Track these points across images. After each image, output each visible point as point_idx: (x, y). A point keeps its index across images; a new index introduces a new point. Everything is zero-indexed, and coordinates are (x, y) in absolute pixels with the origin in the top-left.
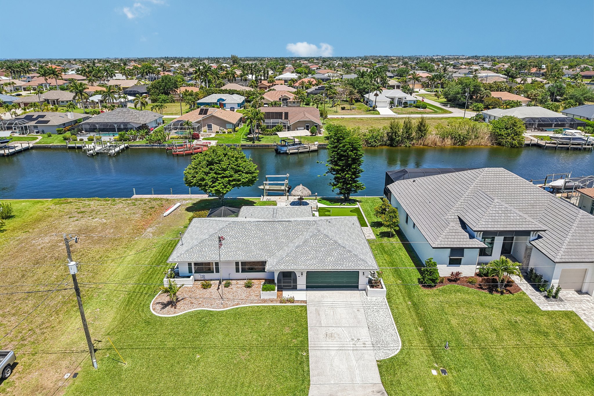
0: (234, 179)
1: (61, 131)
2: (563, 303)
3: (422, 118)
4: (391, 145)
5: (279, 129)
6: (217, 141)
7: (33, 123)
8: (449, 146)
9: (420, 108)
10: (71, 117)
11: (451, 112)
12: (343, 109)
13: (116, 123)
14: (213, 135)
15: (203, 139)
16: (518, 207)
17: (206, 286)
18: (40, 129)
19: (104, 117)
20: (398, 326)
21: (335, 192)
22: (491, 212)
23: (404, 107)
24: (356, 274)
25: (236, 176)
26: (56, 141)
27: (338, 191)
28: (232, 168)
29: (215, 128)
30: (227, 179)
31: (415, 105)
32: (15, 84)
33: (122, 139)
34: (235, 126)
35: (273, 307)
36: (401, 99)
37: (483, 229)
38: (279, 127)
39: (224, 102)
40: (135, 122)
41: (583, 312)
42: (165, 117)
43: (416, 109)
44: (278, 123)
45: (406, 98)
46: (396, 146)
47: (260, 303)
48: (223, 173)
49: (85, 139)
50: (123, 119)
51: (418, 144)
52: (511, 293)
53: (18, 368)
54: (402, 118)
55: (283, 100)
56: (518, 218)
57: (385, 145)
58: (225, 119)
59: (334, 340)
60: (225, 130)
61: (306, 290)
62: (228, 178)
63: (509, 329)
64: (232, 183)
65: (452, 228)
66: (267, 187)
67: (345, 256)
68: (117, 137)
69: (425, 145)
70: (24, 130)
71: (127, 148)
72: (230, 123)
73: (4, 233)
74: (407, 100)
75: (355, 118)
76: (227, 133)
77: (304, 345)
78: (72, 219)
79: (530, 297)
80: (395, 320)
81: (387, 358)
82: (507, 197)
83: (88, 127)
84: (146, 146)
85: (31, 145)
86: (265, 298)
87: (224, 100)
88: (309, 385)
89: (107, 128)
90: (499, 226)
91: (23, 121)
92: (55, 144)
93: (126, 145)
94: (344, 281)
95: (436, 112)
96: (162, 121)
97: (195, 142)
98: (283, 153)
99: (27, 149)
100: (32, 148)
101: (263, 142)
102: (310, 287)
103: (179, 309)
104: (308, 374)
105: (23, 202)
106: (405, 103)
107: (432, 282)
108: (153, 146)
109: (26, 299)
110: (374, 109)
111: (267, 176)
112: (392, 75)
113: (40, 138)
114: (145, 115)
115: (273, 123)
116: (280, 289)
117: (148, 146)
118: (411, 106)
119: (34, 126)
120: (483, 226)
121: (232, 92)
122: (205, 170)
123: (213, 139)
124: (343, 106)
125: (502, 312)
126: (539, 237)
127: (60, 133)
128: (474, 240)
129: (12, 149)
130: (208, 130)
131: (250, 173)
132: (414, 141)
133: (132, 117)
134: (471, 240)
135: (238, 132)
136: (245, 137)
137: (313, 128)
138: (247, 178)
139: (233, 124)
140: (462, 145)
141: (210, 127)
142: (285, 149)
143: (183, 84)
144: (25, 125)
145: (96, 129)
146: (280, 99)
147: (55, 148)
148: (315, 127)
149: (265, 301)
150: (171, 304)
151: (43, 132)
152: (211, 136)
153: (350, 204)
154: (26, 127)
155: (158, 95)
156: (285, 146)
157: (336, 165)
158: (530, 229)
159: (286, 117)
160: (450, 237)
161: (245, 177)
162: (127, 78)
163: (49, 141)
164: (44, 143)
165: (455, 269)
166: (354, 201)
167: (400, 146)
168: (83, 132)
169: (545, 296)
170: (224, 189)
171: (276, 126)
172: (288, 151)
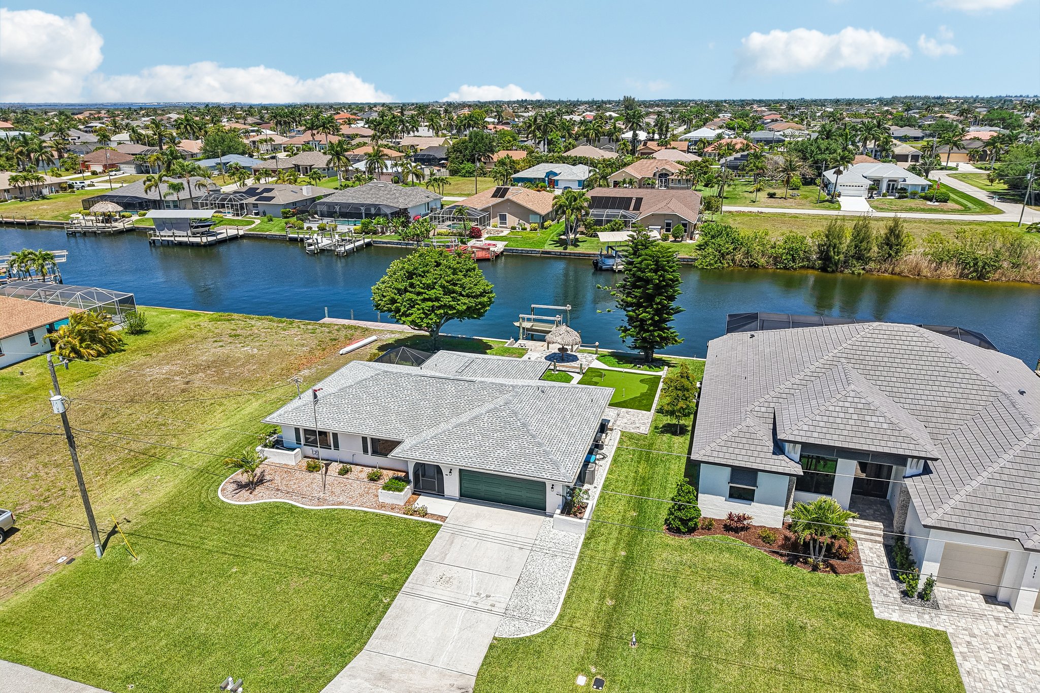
0: (442, 305)
1: (287, 214)
2: (933, 612)
3: (896, 220)
4: (824, 269)
5: (615, 227)
6: (506, 243)
7: (252, 200)
8: (951, 280)
9: (931, 200)
10: (308, 193)
11: (1000, 212)
12: (772, 196)
13: (363, 205)
14: (506, 232)
15: (486, 239)
16: (912, 407)
17: (312, 469)
18: (261, 209)
19: (349, 194)
20: (571, 588)
21: (628, 344)
22: (831, 408)
23: (900, 198)
24: (540, 487)
25: (447, 300)
26: (276, 228)
27: (630, 341)
28: (442, 287)
29: (512, 220)
30: (430, 304)
31: (923, 194)
32: (274, 141)
33: (365, 231)
34: (544, 218)
35: (389, 518)
36: (895, 181)
37: (804, 440)
38: (617, 223)
39: (556, 178)
40: (391, 205)
41: (968, 638)
42: (445, 198)
43: (925, 201)
44: (614, 216)
45: (905, 180)
46: (833, 272)
47: (375, 508)
48: (425, 293)
49: (315, 228)
50: (374, 199)
51: (878, 271)
52: (835, 572)
53: (16, 537)
54: (882, 219)
55: (661, 176)
56: (885, 426)
57: (813, 268)
58: (529, 206)
59: (449, 589)
60: (528, 226)
61: (459, 500)
62: (432, 301)
63: (778, 637)
64: (438, 312)
65: (745, 429)
66: (527, 325)
67: (527, 451)
68: (359, 227)
69: (895, 274)
70: (240, 209)
71: (368, 245)
72: (536, 213)
73: (121, 354)
74: (908, 185)
75: (784, 214)
76: (528, 230)
77: (394, 588)
78: (216, 344)
79: (870, 587)
80: (573, 577)
81: (515, 636)
82: (898, 385)
83: (325, 209)
84: (397, 244)
85: (241, 233)
86: (386, 502)
87: (556, 174)
88: (360, 649)
89: (349, 213)
90: (835, 437)
91: (242, 196)
92: (273, 233)
93: (367, 240)
94: (523, 494)
95: (967, 210)
96: (439, 206)
97: (472, 242)
98: (607, 270)
99: (234, 238)
100: (243, 237)
101: (582, 249)
102: (466, 496)
103: (255, 495)
104: (370, 634)
105: (174, 313)
106: (902, 189)
107: (682, 524)
108: (407, 244)
109: (85, 447)
110: (832, 200)
111: (533, 306)
112: (921, 135)
113: (258, 222)
114: (411, 194)
115: (607, 216)
116: (417, 492)
117: (400, 244)
118: (914, 195)
119: (253, 204)
120: (802, 433)
121: (575, 161)
122: (400, 286)
123: (502, 239)
124: (772, 191)
125: (787, 604)
126: (927, 471)
127: (285, 216)
128: (781, 457)
129: (213, 235)
130: (501, 223)
131: (473, 297)
132: (872, 265)
133: (388, 196)
134: (775, 457)
135: (548, 230)
136: (556, 238)
137: (678, 229)
138: (465, 304)
139: (541, 215)
140: (979, 278)
141: (503, 218)
142: (610, 262)
143: (512, 145)
144: (242, 202)
145: (336, 212)
146: (655, 175)
147: (272, 239)
148: (681, 226)
149: (383, 506)
150: (250, 486)
151: (264, 214)
152: (501, 235)
153: (650, 367)
154: (242, 205)
155: (461, 163)
156: (611, 257)
157: (629, 294)
158: (908, 453)
159: (637, 207)
160: (734, 445)
161: (463, 303)
162: (437, 133)
163: (267, 227)
164: (259, 231)
165: (739, 508)
166: (661, 363)
167: (842, 272)
168: (316, 216)
169: (902, 592)
170: (425, 320)
171: (611, 221)
172: (614, 267)
